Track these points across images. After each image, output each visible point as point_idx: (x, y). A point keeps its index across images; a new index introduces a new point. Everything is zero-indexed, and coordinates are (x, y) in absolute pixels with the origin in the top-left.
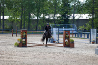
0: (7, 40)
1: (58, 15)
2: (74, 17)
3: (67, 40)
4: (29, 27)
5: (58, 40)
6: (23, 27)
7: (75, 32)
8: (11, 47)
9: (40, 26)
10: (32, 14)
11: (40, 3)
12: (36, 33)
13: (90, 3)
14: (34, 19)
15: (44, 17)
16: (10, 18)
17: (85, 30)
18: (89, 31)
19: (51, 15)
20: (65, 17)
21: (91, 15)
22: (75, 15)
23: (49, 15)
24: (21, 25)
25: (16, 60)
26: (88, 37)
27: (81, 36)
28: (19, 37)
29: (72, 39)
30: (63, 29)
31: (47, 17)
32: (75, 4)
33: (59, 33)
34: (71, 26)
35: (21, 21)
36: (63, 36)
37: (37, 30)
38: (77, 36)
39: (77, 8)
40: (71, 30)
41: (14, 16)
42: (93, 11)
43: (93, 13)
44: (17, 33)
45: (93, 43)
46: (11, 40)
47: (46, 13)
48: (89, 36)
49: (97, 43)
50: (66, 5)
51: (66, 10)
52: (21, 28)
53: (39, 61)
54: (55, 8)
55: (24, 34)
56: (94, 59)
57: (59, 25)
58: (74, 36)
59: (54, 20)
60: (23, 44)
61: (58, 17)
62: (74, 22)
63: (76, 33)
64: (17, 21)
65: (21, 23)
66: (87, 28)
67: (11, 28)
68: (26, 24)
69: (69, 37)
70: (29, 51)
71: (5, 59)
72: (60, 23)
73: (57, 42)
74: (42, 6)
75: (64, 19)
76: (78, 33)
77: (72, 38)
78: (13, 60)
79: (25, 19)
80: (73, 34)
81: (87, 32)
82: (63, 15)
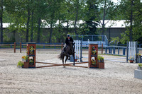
0: (7, 58)
1: (81, 22)
2: (103, 25)
3: (93, 58)
4: (38, 39)
5: (81, 57)
6: (29, 39)
7: (105, 46)
8: (13, 68)
9: (54, 38)
10: (43, 21)
11: (55, 4)
12: (49, 47)
13: (127, 4)
14: (46, 27)
15: (60, 25)
16: (11, 26)
17: (120, 44)
18: (126, 44)
19: (71, 22)
20: (91, 25)
21: (128, 22)
22: (106, 21)
23: (67, 22)
24: (27, 37)
25: (20, 86)
26: (124, 54)
27: (114, 53)
28: (24, 53)
29: (101, 56)
30: (89, 42)
31: (65, 25)
32: (105, 7)
33: (83, 48)
34: (100, 38)
35: (28, 30)
36: (87, 52)
37: (50, 43)
38: (108, 52)
39: (108, 11)
40: (100, 43)
41: (17, 23)
42: (131, 16)
43: (131, 19)
44: (21, 48)
45: (132, 62)
46: (12, 58)
47: (63, 19)
48: (125, 51)
49: (137, 62)
50: (92, 7)
51: (92, 14)
52: (27, 41)
53: (53, 88)
54: (76, 12)
55: (32, 49)
56: (132, 85)
57: (82, 36)
58: (104, 52)
59: (75, 29)
60: (30, 64)
61: (81, 25)
62: (103, 32)
63: (107, 48)
64: (22, 30)
65: (27, 33)
66: (122, 41)
67: (13, 41)
68: (35, 34)
69: (96, 53)
70: (39, 74)
71: (5, 86)
72: (84, 33)
73: (79, 60)
74: (58, 9)
75: (90, 28)
76: (109, 48)
77: (101, 54)
78: (15, 86)
79: (33, 28)
80: (102, 48)
81: (123, 46)
82: (89, 22)
